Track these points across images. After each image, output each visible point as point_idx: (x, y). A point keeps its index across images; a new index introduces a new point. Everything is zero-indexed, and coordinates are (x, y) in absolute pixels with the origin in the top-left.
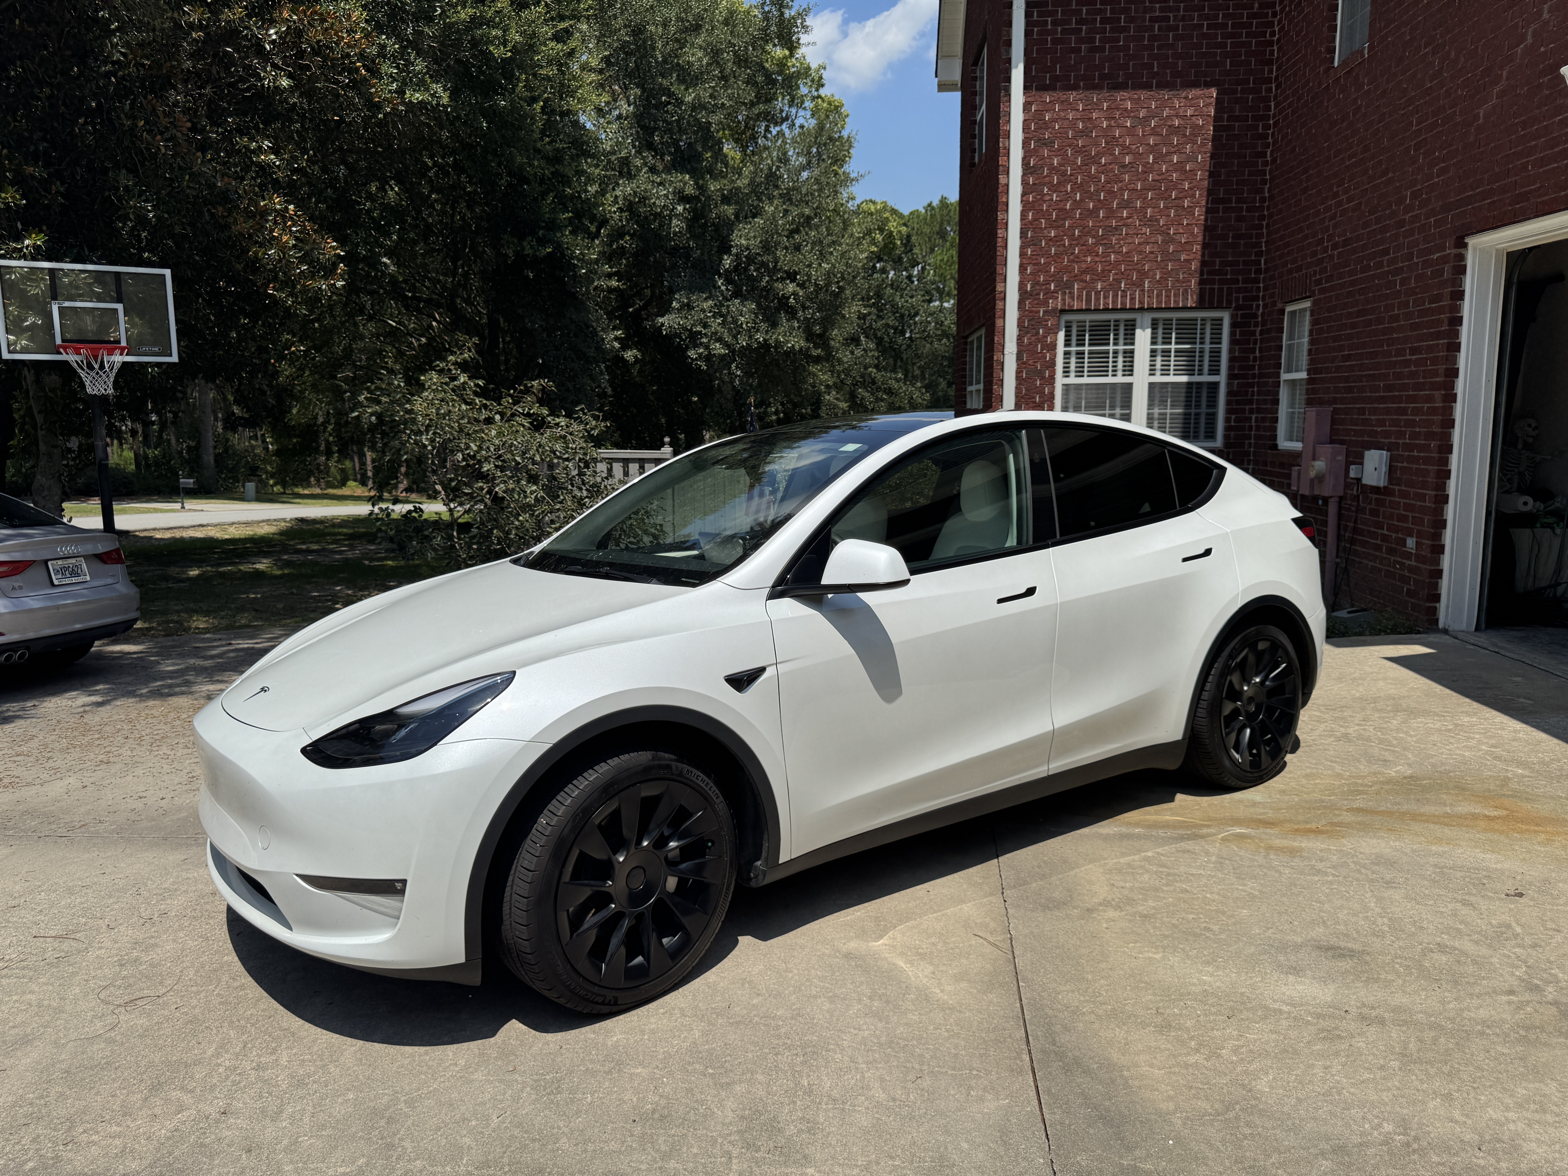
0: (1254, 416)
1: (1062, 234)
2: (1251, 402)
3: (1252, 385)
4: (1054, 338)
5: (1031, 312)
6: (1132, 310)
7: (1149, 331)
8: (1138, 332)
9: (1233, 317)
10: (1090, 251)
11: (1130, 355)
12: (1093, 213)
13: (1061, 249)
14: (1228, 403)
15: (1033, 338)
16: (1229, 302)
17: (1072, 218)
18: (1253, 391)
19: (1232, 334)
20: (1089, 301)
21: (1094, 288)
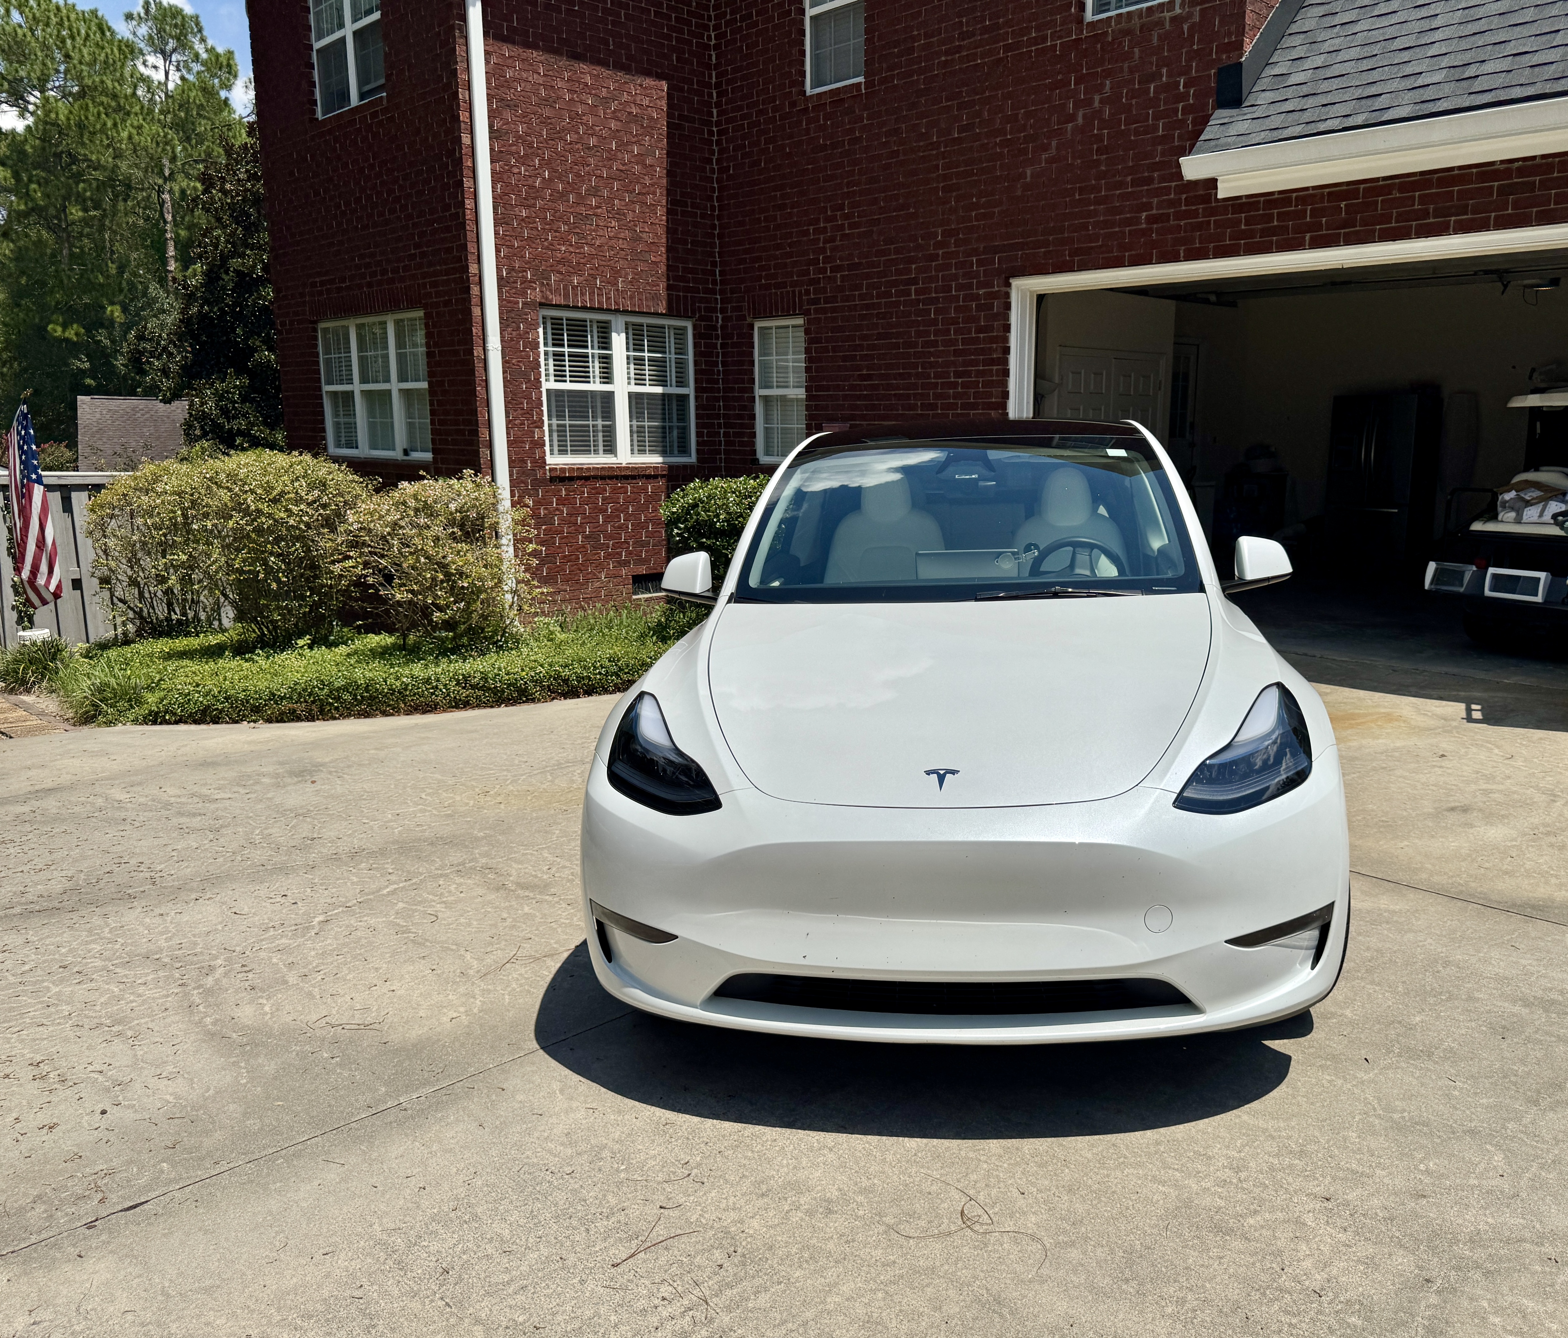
0: (722, 431)
2: (718, 416)
3: (717, 399)
4: (535, 335)
6: (608, 311)
7: (623, 335)
8: (614, 335)
9: (695, 327)
11: (606, 361)
13: (535, 233)
14: (698, 416)
15: (514, 333)
16: (693, 313)
17: (543, 199)
18: (719, 406)
19: (696, 345)
20: (566, 296)
21: (571, 282)
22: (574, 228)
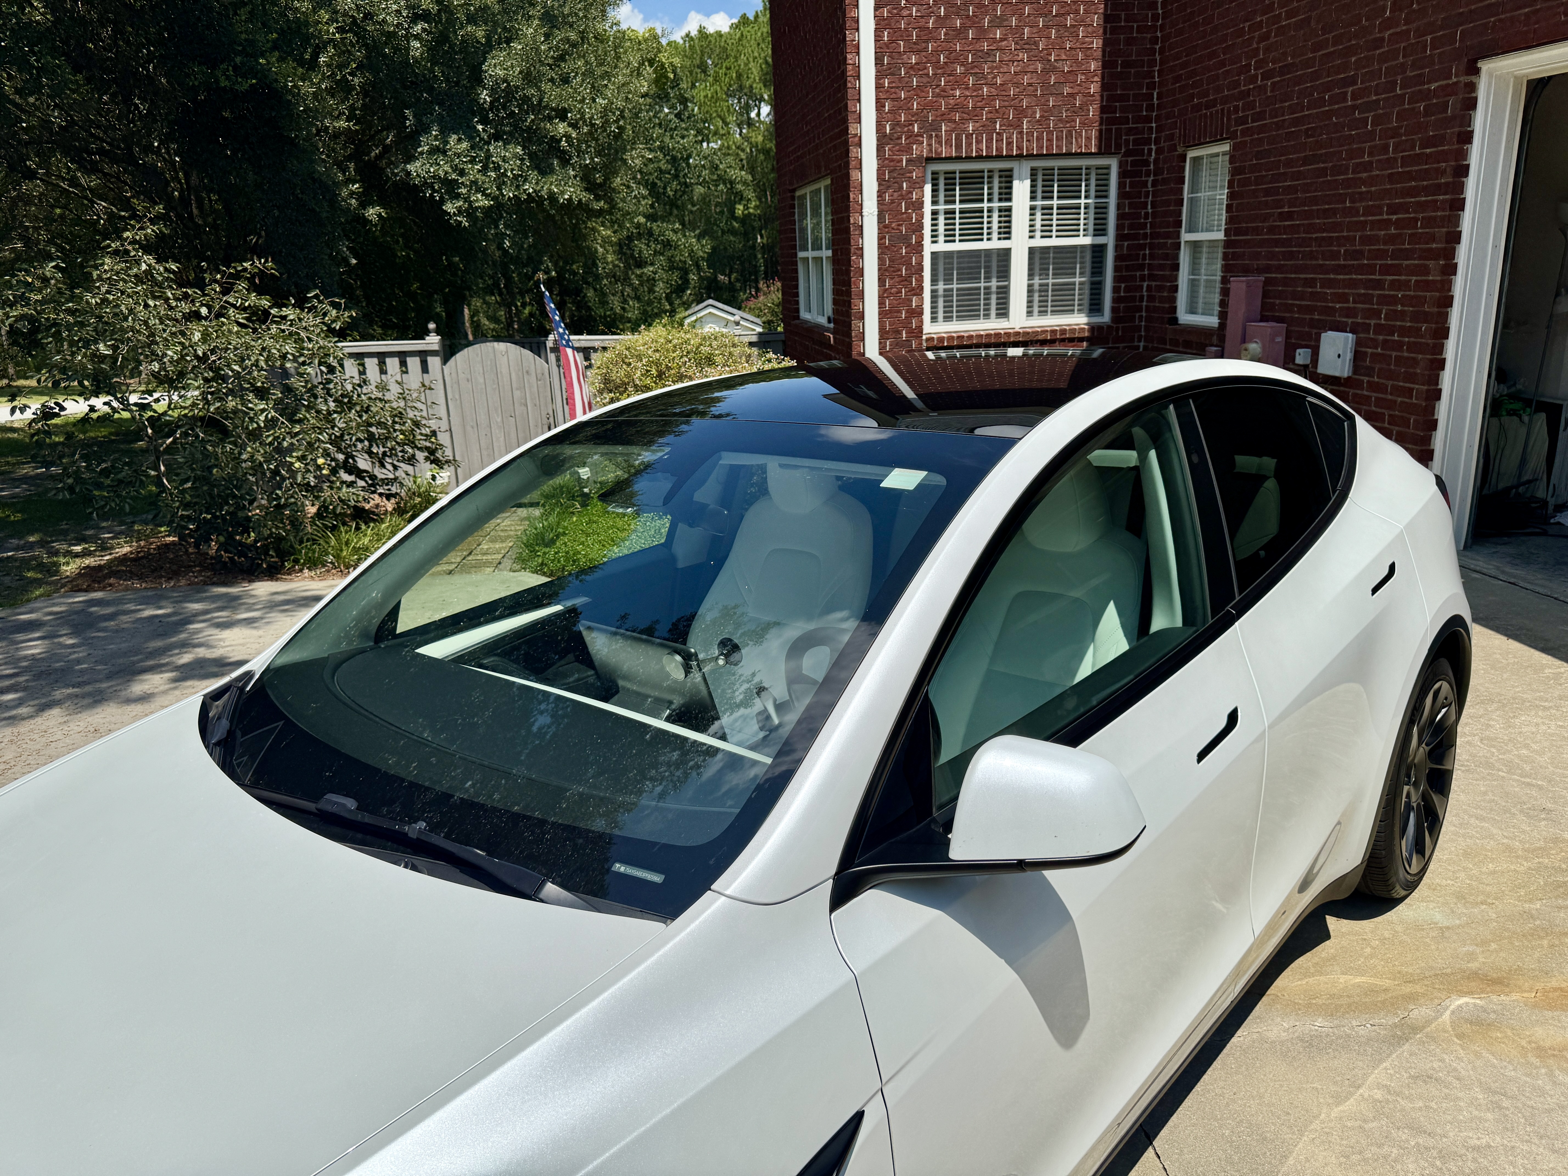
0: (1145, 284)
1: (925, 60)
2: (1141, 267)
3: (1142, 247)
4: (920, 194)
5: (892, 160)
6: (1009, 157)
7: (1028, 182)
8: (1016, 183)
9: (1121, 165)
10: (959, 83)
11: (1007, 213)
12: (960, 33)
13: (925, 80)
14: (1117, 269)
15: (895, 194)
16: (1118, 147)
17: (936, 40)
18: (1145, 255)
19: (1121, 185)
20: (959, 147)
21: (965, 130)
22: (972, 68)
